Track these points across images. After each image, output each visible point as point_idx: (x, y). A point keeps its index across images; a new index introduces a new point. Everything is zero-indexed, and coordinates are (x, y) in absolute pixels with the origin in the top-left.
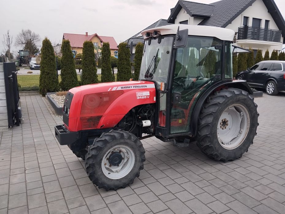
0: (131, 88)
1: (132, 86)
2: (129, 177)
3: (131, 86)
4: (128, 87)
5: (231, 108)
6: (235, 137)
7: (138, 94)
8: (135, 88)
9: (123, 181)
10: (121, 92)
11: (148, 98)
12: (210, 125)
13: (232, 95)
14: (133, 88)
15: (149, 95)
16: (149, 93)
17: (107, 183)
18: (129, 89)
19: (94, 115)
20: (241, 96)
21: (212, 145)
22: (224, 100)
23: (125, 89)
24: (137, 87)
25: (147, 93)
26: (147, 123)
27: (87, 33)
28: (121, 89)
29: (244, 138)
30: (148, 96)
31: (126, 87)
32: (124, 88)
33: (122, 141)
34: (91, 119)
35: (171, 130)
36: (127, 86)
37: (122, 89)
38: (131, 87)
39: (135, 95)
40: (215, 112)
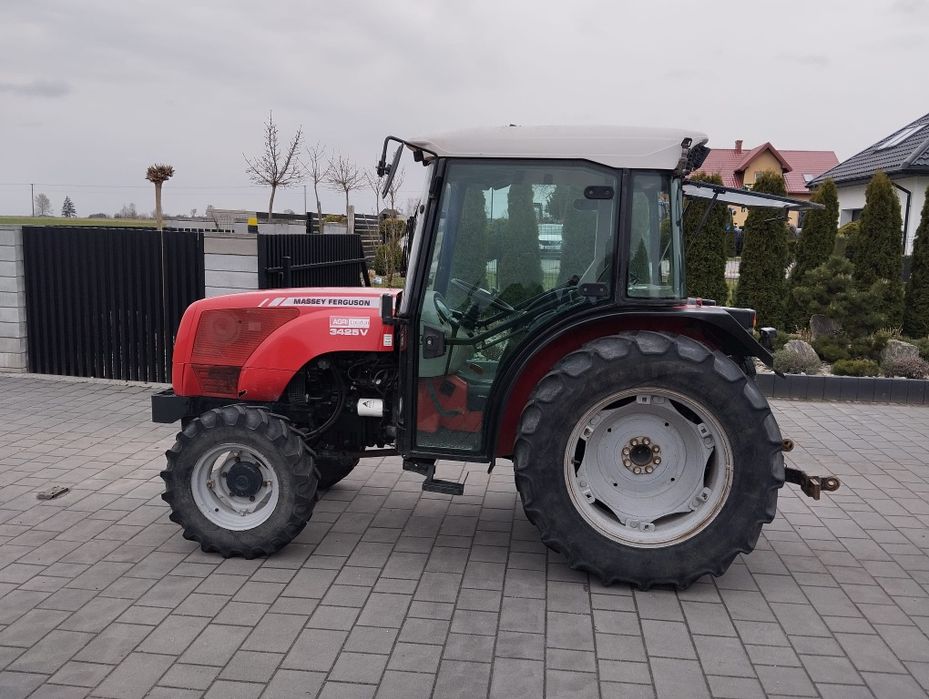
0: (321, 305)
1: (328, 298)
2: (261, 534)
3: (324, 298)
4: (313, 302)
5: (645, 399)
6: (676, 511)
7: (335, 322)
8: (332, 305)
9: (245, 540)
10: (292, 313)
11: (364, 334)
12: (526, 439)
13: (624, 353)
14: (326, 304)
15: (368, 326)
16: (368, 320)
17: (202, 530)
18: (315, 305)
19: (223, 362)
20: (671, 364)
21: (538, 510)
22: (589, 367)
23: (303, 305)
24: (340, 302)
25: (364, 323)
26: (371, 407)
27: (739, 143)
28: (292, 304)
29: (704, 522)
30: (364, 330)
31: (309, 301)
32: (304, 301)
33: (240, 433)
34: (215, 371)
35: (419, 438)
36: (311, 298)
37: (296, 305)
38: (323, 302)
39: (326, 323)
40: (547, 403)
